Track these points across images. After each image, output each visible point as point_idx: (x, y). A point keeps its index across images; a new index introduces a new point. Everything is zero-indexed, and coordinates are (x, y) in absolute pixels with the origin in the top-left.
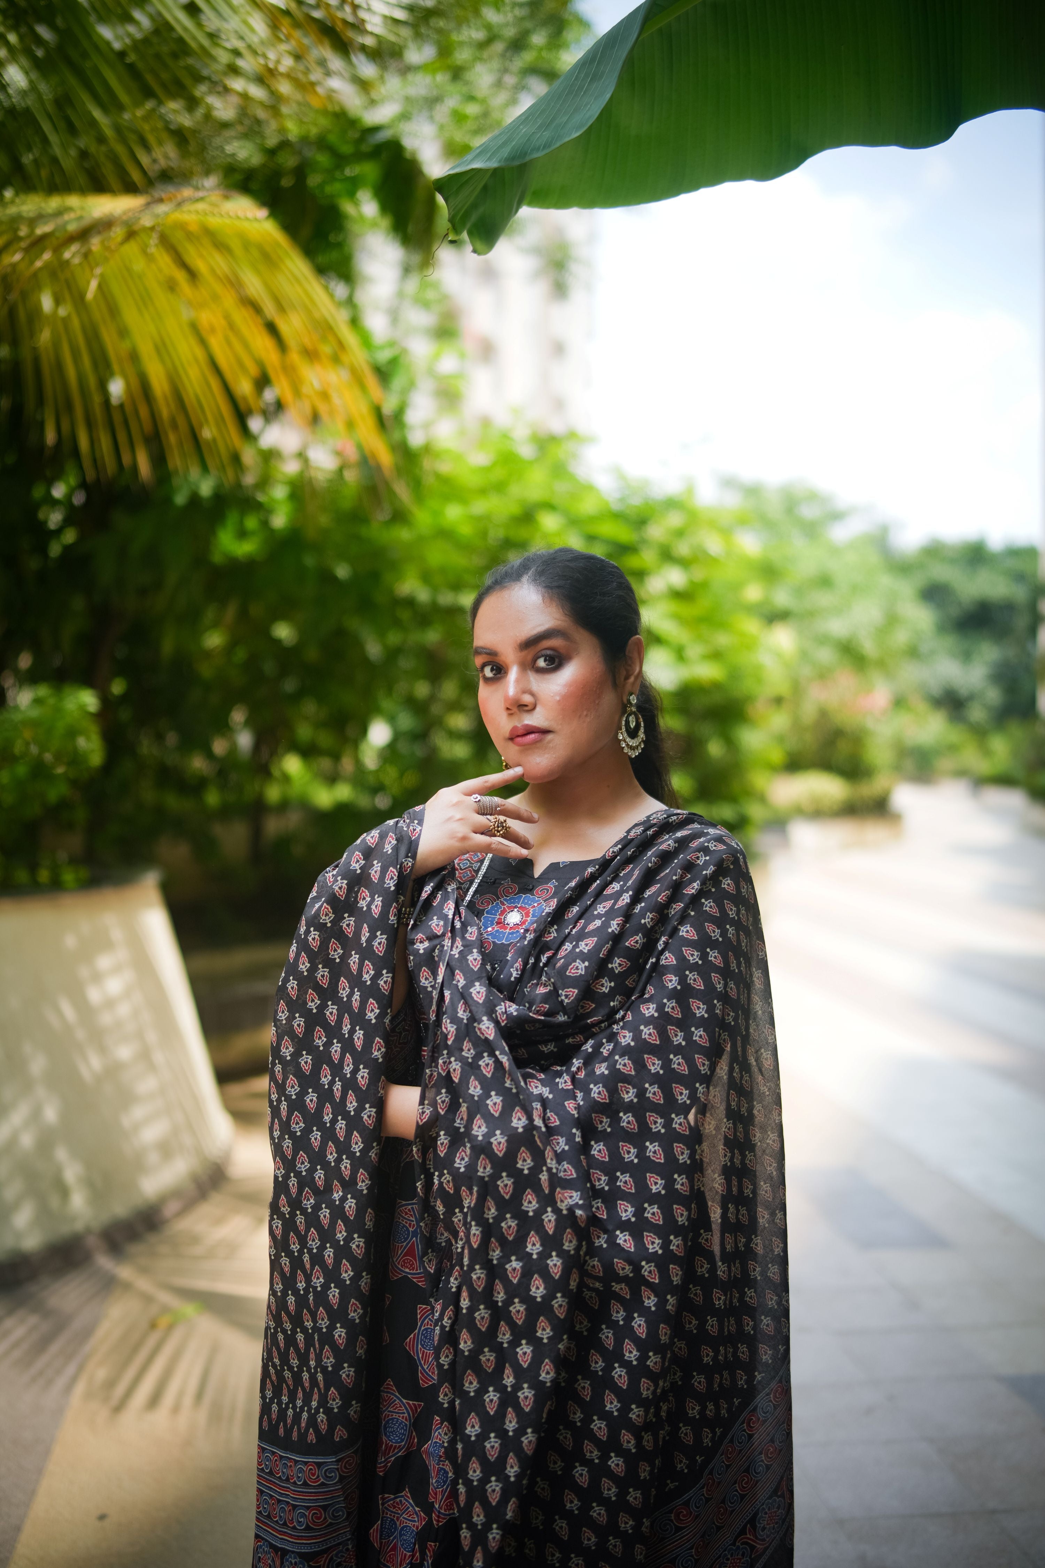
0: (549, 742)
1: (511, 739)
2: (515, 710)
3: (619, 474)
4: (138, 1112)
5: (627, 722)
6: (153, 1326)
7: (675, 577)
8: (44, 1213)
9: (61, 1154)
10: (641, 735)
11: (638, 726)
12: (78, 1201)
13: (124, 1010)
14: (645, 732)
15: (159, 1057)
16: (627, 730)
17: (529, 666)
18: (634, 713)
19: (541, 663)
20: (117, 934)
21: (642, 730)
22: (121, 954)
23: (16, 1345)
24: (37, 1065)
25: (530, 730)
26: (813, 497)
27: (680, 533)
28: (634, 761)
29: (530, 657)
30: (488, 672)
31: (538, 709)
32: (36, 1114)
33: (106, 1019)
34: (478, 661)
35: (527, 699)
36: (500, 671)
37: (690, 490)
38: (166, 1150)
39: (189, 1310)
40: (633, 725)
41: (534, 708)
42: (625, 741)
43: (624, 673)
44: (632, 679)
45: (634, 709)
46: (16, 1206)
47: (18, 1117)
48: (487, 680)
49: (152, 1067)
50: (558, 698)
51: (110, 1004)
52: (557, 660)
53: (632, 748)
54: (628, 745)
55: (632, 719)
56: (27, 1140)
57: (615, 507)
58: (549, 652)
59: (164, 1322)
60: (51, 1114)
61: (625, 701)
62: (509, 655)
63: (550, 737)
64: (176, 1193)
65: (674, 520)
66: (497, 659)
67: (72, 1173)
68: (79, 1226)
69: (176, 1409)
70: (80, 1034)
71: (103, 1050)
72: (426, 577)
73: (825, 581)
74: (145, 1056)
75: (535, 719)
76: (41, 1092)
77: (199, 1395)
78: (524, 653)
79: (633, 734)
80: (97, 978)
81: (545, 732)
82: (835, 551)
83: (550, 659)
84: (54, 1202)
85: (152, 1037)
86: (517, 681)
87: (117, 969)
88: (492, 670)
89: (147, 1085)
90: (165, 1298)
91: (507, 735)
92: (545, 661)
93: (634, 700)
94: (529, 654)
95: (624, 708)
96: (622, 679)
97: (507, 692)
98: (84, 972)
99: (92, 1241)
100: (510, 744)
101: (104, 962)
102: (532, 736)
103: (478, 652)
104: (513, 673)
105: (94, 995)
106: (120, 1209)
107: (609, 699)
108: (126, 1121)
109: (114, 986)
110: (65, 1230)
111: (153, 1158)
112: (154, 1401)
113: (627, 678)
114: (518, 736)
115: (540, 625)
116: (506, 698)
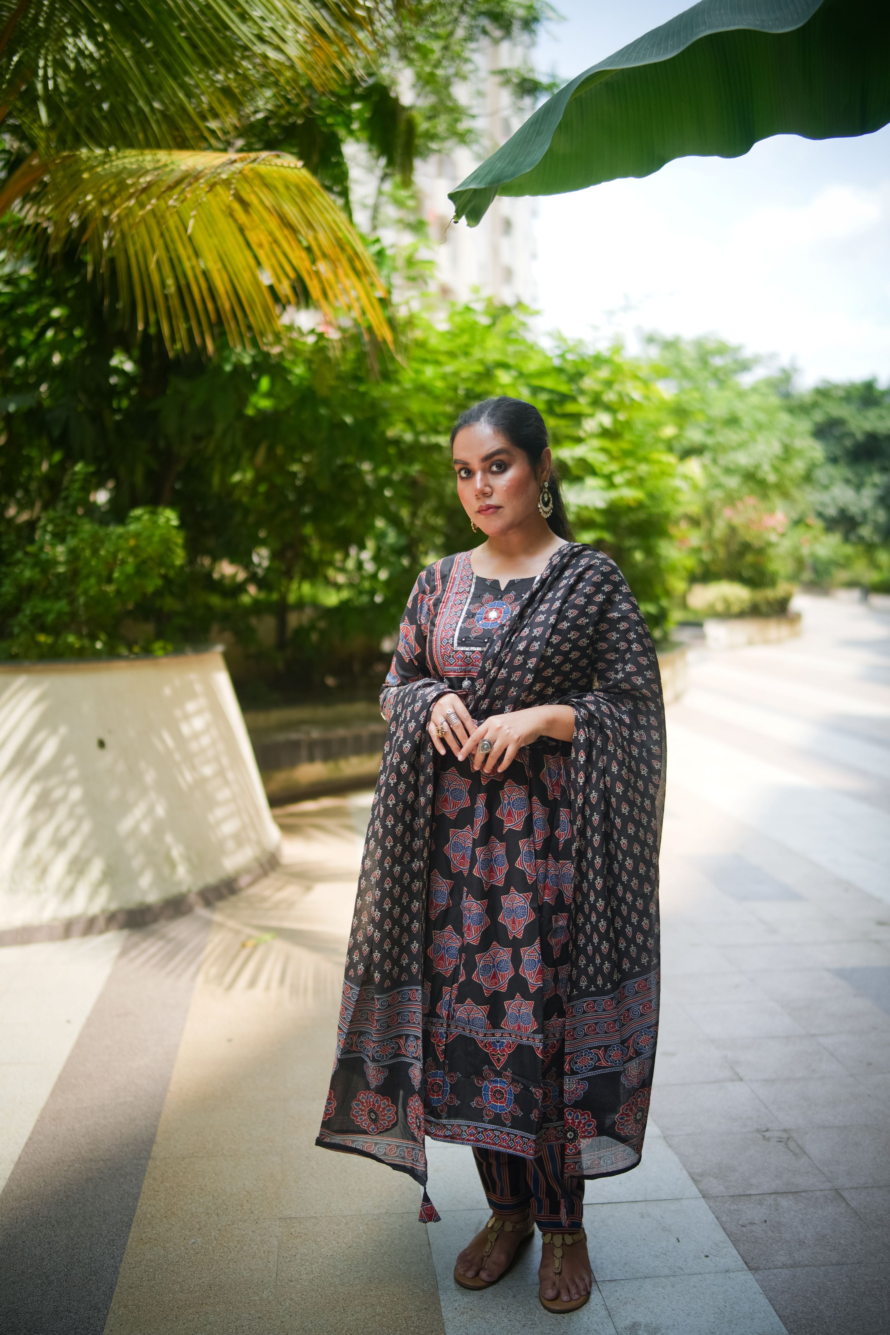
0: (501, 513)
1: (479, 512)
2: (481, 496)
3: (558, 336)
4: (219, 813)
5: (543, 498)
6: (243, 946)
7: (605, 419)
8: (159, 878)
9: (169, 838)
10: (551, 505)
11: (549, 499)
12: (182, 871)
13: (205, 741)
14: (553, 504)
15: (230, 776)
16: (543, 502)
17: (487, 471)
18: (547, 492)
19: (494, 468)
20: (198, 687)
21: (551, 502)
22: (202, 702)
23: (153, 956)
24: (150, 777)
25: (489, 507)
26: (722, 350)
27: (609, 384)
28: (548, 519)
29: (488, 465)
30: (463, 474)
31: (494, 495)
32: (151, 810)
33: (194, 746)
34: (457, 467)
35: (488, 489)
36: (470, 473)
37: (618, 348)
38: (239, 839)
39: (267, 937)
40: (546, 499)
41: (492, 494)
42: (542, 508)
43: (540, 470)
44: (545, 473)
45: (546, 490)
46: (141, 872)
47: (138, 812)
48: (462, 478)
49: (226, 783)
50: (505, 488)
51: (196, 736)
52: (503, 467)
53: (546, 513)
54: (543, 511)
55: (546, 495)
56: (145, 828)
57: (557, 362)
58: (499, 462)
59: (250, 943)
60: (160, 811)
61: (542, 485)
62: (475, 464)
63: (501, 510)
64: (247, 870)
65: (604, 373)
66: (468, 467)
67: (176, 853)
68: (184, 889)
69: (268, 988)
70: (177, 757)
71: (193, 768)
72: (409, 422)
73: (733, 421)
74: (221, 773)
75: (493, 501)
76: (153, 795)
77: (282, 981)
78: (484, 463)
79: (546, 504)
80: (187, 717)
81: (498, 507)
82: (741, 395)
83: (499, 466)
84: (166, 870)
85: (225, 761)
86: (481, 480)
87: (199, 712)
88: (465, 473)
89: (224, 794)
90: (248, 931)
91: (477, 510)
92: (496, 467)
93: (546, 484)
94: (487, 464)
95: (541, 489)
96: (540, 473)
97: (476, 486)
98: (178, 713)
99: (193, 898)
100: (478, 514)
101: (191, 707)
102: (491, 510)
103: (456, 462)
104: (479, 476)
105: (185, 729)
106: (211, 879)
107: (533, 487)
108: (211, 819)
109: (198, 723)
110: (174, 891)
111: (230, 845)
112: (252, 983)
113: (542, 472)
114: (483, 510)
115: (493, 447)
116: (476, 490)
